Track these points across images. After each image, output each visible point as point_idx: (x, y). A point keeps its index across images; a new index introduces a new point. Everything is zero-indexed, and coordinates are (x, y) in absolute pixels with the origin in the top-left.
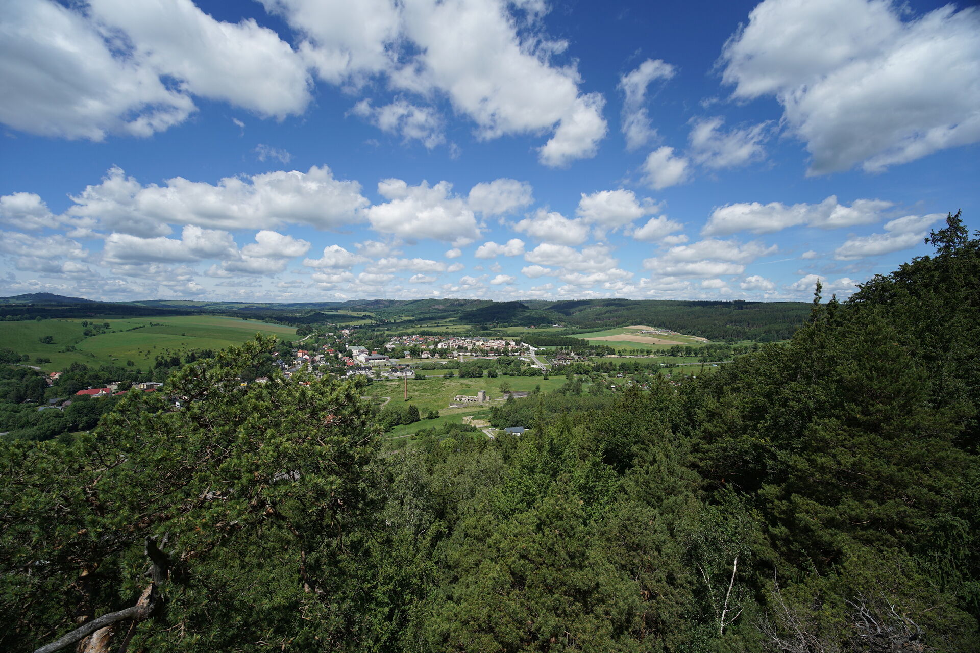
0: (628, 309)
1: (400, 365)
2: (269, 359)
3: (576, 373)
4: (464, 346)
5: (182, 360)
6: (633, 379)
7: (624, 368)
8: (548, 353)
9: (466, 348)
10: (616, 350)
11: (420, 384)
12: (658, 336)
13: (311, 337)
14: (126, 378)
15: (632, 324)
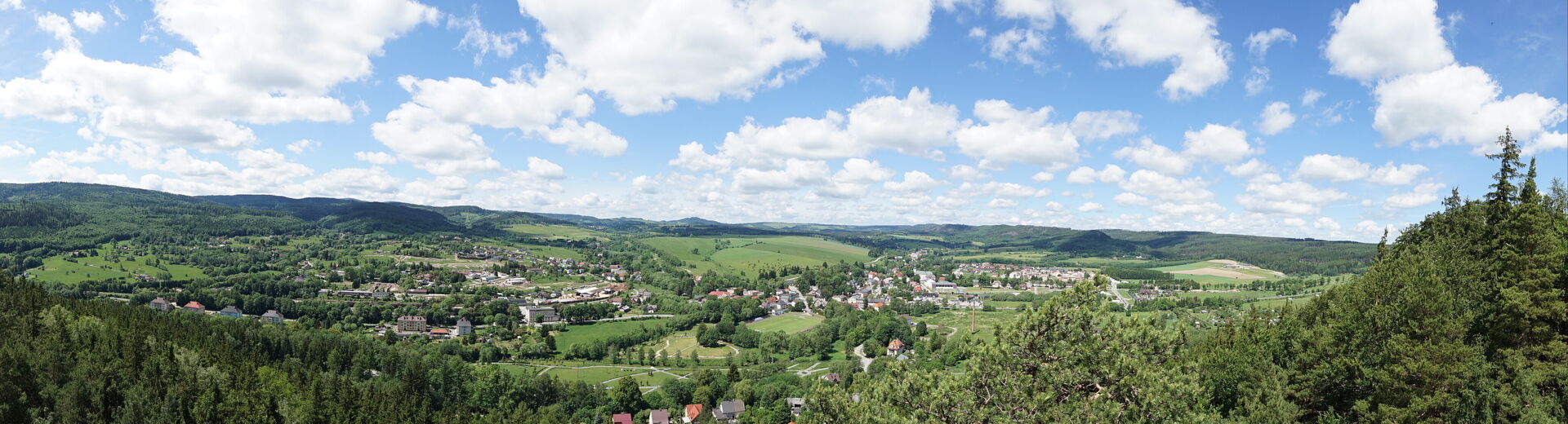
0: (1213, 243)
1: (967, 294)
2: (844, 278)
3: (1161, 309)
4: (1039, 277)
5: (778, 274)
6: (1217, 315)
7: (1209, 303)
8: (1131, 287)
9: (1041, 279)
10: (1201, 284)
11: (990, 316)
12: (1241, 270)
13: (881, 260)
14: (741, 286)
15: (1217, 258)
